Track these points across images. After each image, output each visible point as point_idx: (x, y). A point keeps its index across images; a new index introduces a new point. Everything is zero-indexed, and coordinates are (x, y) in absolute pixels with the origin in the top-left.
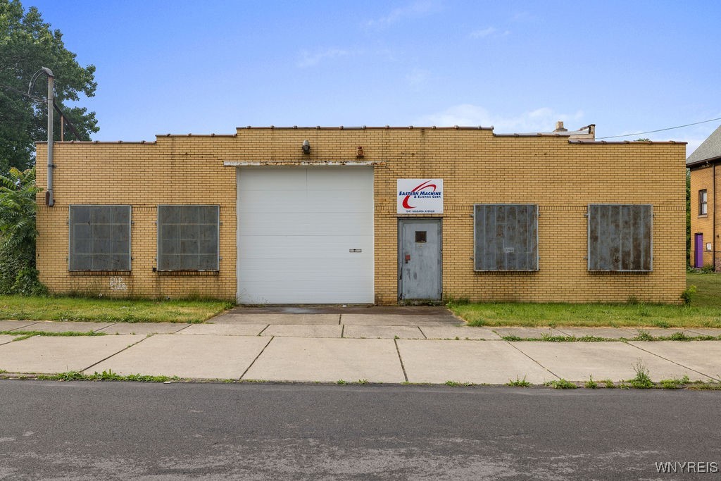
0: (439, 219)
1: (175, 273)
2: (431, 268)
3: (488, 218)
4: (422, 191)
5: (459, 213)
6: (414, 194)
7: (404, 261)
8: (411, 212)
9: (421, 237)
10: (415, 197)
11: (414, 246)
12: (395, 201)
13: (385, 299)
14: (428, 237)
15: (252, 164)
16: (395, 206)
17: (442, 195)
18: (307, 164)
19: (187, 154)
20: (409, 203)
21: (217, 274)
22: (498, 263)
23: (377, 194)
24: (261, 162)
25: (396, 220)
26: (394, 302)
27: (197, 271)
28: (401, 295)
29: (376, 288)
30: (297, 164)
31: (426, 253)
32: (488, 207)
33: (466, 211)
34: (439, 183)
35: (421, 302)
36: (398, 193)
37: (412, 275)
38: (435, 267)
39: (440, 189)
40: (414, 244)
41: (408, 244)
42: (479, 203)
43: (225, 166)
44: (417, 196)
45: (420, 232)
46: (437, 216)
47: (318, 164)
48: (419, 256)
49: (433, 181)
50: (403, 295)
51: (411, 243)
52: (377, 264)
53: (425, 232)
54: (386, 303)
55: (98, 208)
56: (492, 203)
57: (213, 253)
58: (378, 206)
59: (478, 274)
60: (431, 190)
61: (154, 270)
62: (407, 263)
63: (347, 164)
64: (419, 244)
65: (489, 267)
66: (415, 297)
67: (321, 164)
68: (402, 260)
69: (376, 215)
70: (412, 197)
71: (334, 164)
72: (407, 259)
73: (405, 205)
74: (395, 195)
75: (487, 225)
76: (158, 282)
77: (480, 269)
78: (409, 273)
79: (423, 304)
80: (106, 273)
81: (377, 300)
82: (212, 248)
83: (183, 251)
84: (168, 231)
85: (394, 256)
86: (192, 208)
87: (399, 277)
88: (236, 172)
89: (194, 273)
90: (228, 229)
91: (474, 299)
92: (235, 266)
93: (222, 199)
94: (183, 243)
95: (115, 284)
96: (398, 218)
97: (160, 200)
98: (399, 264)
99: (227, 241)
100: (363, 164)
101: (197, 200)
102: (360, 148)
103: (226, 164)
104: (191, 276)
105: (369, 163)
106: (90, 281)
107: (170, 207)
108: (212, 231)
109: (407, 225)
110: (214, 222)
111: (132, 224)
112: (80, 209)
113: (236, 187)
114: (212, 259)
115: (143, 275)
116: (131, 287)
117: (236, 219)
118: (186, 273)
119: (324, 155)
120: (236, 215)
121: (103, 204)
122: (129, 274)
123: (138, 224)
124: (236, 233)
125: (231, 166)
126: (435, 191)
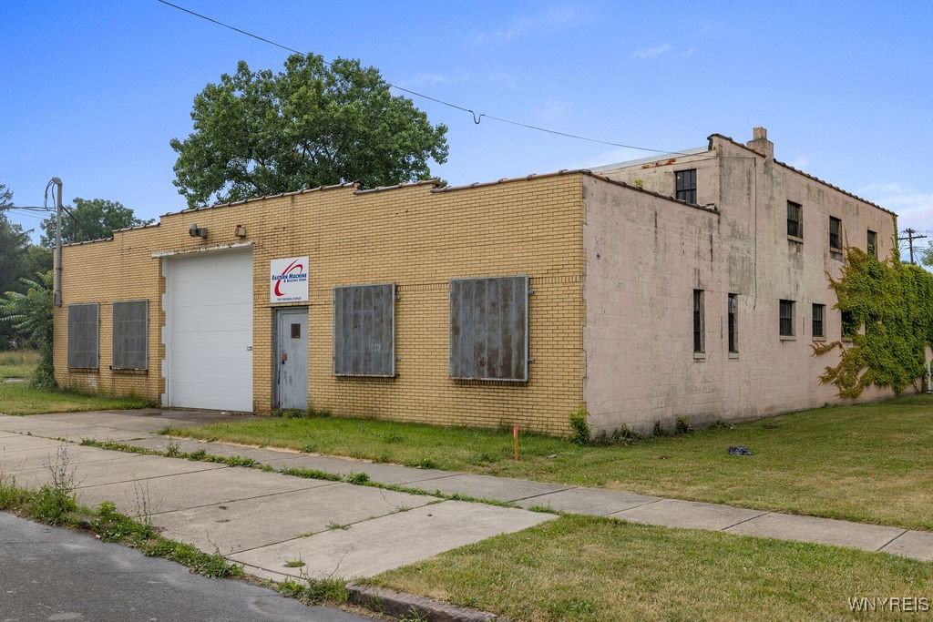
0: (306, 307)
1: (122, 372)
3: (345, 304)
4: (291, 273)
6: (283, 277)
7: (281, 362)
8: (281, 300)
9: (296, 331)
10: (285, 282)
11: (290, 342)
12: (269, 287)
13: (261, 407)
14: (302, 331)
15: (169, 254)
17: (307, 277)
18: (204, 249)
20: (281, 289)
21: (147, 373)
23: (255, 279)
24: (174, 252)
25: (270, 311)
26: (268, 411)
27: (134, 370)
28: (279, 403)
29: (255, 393)
30: (198, 251)
31: (300, 351)
32: (345, 290)
34: (305, 262)
36: (271, 278)
37: (288, 380)
40: (290, 340)
41: (285, 340)
42: (339, 286)
43: (152, 258)
44: (286, 280)
45: (295, 325)
46: (305, 304)
47: (212, 248)
48: (294, 355)
49: (300, 260)
50: (281, 403)
51: (287, 339)
52: (255, 365)
53: (299, 325)
54: (262, 411)
55: (82, 307)
58: (256, 295)
59: (338, 379)
60: (298, 271)
61: (111, 368)
62: (284, 363)
63: (233, 246)
64: (294, 340)
65: (346, 370)
66: (291, 406)
67: (214, 248)
68: (279, 360)
69: (255, 306)
70: (282, 281)
71: (223, 247)
72: (284, 359)
73: (277, 291)
74: (269, 280)
75: (344, 314)
76: (113, 379)
77: (339, 373)
78: (286, 377)
80: (86, 371)
81: (255, 408)
82: (143, 345)
83: (127, 349)
84: (119, 329)
85: (268, 355)
86: (131, 304)
87: (276, 382)
88: (160, 263)
89: (132, 372)
90: (154, 325)
91: (335, 411)
92: (160, 366)
93: (150, 293)
94: (127, 341)
95: (91, 381)
96: (272, 307)
97: (114, 297)
98: (276, 365)
99: (153, 338)
100: (245, 244)
101: (136, 295)
102: (240, 226)
103: (153, 256)
104: (131, 375)
105: (249, 243)
106: (79, 378)
107: (119, 304)
108: (143, 328)
109: (285, 317)
110: (144, 317)
111: (100, 322)
112: (73, 309)
113: (162, 280)
114: (143, 357)
115: (106, 373)
116: (99, 384)
117: (162, 314)
118: (128, 372)
119: (217, 238)
120: (160, 309)
121: (85, 303)
122: (98, 372)
123: (103, 322)
124: (160, 329)
125: (155, 258)
126: (302, 273)
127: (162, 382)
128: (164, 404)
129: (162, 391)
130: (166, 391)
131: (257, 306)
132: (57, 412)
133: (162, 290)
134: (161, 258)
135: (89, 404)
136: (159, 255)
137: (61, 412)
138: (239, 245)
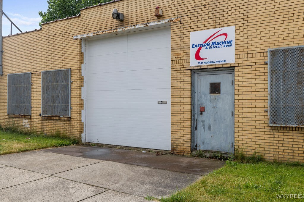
0: (231, 69)
1: (49, 118)
2: (225, 120)
3: (285, 64)
4: (214, 41)
5: (252, 61)
6: (205, 45)
7: (199, 113)
8: (203, 64)
9: (215, 88)
10: (207, 48)
11: (209, 97)
12: (188, 54)
13: (180, 148)
14: (223, 88)
15: (89, 35)
16: (188, 59)
17: (233, 44)
18: (121, 30)
19: (55, 34)
20: (201, 55)
21: (70, 119)
22: (298, 117)
23: (173, 49)
24: (93, 33)
25: (189, 73)
26: (187, 152)
27: (59, 117)
28: (196, 145)
29: (173, 137)
30: (115, 31)
31: (220, 105)
32: (286, 51)
33: (260, 58)
34: (230, 31)
35: (212, 154)
36: (191, 46)
37: (206, 127)
38: (229, 118)
39: (231, 37)
40: (209, 96)
41: (203, 96)
42: (273, 48)
43: (74, 40)
44: (208, 47)
45: (215, 84)
46: (229, 66)
47: (129, 28)
48: (213, 107)
49: (224, 30)
50: (198, 146)
51: (205, 95)
52: (173, 115)
53: (219, 83)
54: (181, 152)
55: (18, 75)
56: (291, 46)
57: (67, 104)
58: (174, 60)
59: (274, 129)
60: (222, 39)
61: (40, 115)
62: (201, 114)
63: (150, 25)
64: (213, 96)
65: (287, 121)
66: (210, 148)
67: (131, 28)
68: (197, 111)
69: (173, 69)
70: (204, 48)
71: (140, 26)
72: (202, 111)
73: (198, 57)
74: (188, 49)
75: (284, 72)
76: (42, 123)
77: (275, 123)
78: (204, 125)
79: (215, 157)
80: (21, 117)
81: (173, 149)
82: (67, 100)
83: (53, 103)
84: (46, 89)
85: (188, 107)
86: (57, 72)
87: (194, 128)
88: (81, 43)
89: (58, 118)
90: (75, 86)
91: (269, 156)
92: (80, 114)
93: (72, 64)
94: (53, 97)
95: (25, 124)
96: (191, 70)
97: (43, 68)
98: (194, 115)
99: (74, 95)
100: (162, 22)
101: (60, 66)
102: (159, 8)
103: (75, 38)
104: (57, 120)
105: (167, 21)
106: (16, 121)
107: (46, 72)
108: (67, 89)
109: (202, 78)
110: (67, 81)
111: (31, 85)
112: (12, 77)
113: (82, 54)
114: (67, 107)
115: (36, 119)
116: (31, 126)
117: (82, 78)
118: (53, 118)
119: (132, 20)
120: (80, 75)
121: (20, 73)
122: (30, 117)
123: (34, 85)
124: (80, 89)
125: (76, 39)
126: (226, 40)
127: (81, 125)
128: (83, 140)
129: (81, 132)
130: (84, 132)
131: (175, 69)
132: (11, 153)
133: (82, 62)
134: (81, 39)
135: (32, 143)
136: (79, 37)
137: (14, 153)
138: (156, 23)
